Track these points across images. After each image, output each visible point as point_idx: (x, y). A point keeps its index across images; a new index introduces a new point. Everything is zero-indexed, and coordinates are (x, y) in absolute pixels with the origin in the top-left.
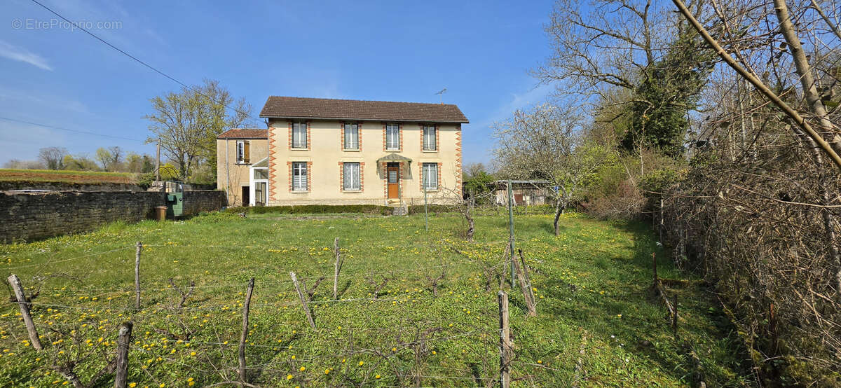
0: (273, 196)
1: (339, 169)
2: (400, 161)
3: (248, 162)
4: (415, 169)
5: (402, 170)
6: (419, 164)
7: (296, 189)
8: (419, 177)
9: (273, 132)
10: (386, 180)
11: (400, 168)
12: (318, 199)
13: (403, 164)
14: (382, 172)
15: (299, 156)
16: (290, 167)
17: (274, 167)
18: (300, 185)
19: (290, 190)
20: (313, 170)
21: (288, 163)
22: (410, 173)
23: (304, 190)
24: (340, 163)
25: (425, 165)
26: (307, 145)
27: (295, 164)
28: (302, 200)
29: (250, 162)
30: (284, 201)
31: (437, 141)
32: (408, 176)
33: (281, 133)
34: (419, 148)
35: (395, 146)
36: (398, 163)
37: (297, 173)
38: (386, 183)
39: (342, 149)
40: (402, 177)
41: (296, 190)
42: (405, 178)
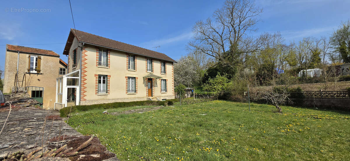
0: (84, 98)
1: (126, 80)
3: (40, 72)
7: (99, 92)
10: (147, 87)
11: (153, 81)
13: (154, 79)
14: (145, 83)
15: (103, 71)
16: (96, 78)
17: (85, 77)
18: (102, 90)
19: (96, 93)
20: (111, 80)
21: (96, 75)
22: (156, 84)
23: (105, 93)
24: (126, 77)
26: (107, 65)
27: (100, 76)
28: (103, 99)
29: (41, 72)
30: (92, 101)
31: (165, 69)
35: (150, 70)
36: (152, 79)
37: (100, 82)
38: (147, 89)
39: (127, 69)
42: (155, 87)
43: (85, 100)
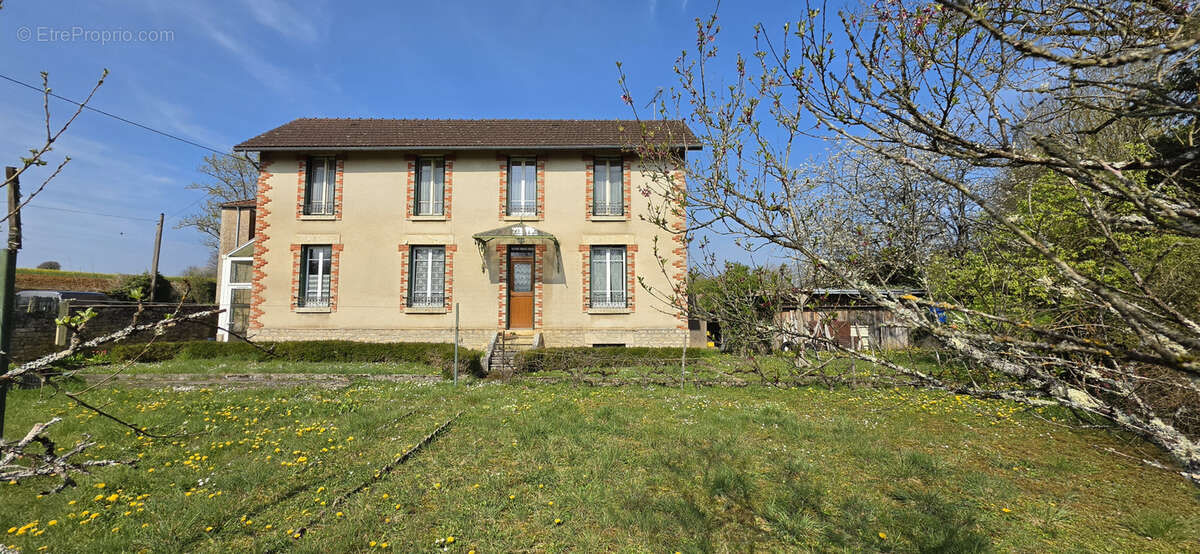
0: (257, 320)
2: (537, 242)
4: (573, 261)
5: (540, 262)
6: (582, 248)
7: (308, 303)
8: (582, 277)
9: (267, 182)
10: (504, 284)
11: (538, 258)
12: (350, 325)
13: (544, 248)
14: (495, 267)
15: (316, 232)
16: (295, 256)
17: (263, 256)
18: (318, 295)
19: (294, 306)
20: (345, 263)
21: (293, 248)
22: (560, 268)
23: (324, 307)
25: (597, 249)
26: (334, 208)
27: (307, 250)
28: (316, 328)
30: (280, 330)
31: (626, 195)
32: (555, 275)
33: (284, 185)
34: (584, 211)
35: (527, 208)
36: (533, 246)
37: (313, 270)
38: (504, 292)
39: (408, 215)
40: (540, 279)
41: (310, 307)
42: (549, 282)
43: (260, 326)
